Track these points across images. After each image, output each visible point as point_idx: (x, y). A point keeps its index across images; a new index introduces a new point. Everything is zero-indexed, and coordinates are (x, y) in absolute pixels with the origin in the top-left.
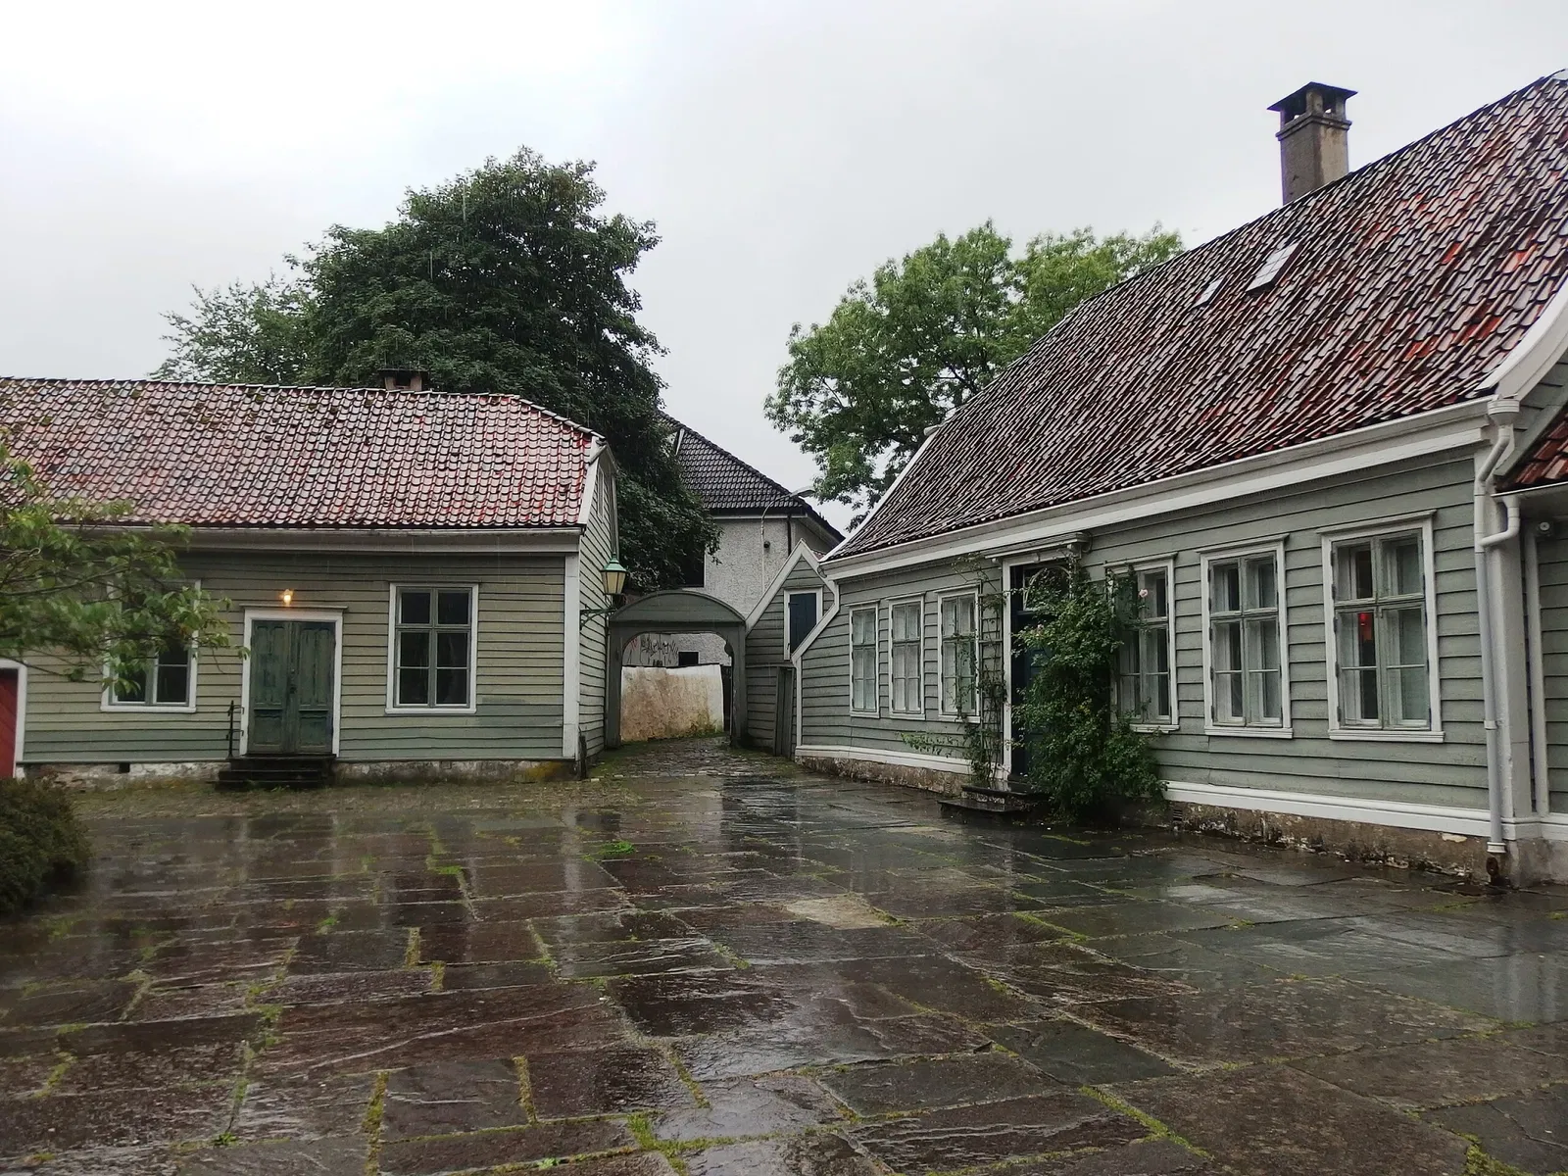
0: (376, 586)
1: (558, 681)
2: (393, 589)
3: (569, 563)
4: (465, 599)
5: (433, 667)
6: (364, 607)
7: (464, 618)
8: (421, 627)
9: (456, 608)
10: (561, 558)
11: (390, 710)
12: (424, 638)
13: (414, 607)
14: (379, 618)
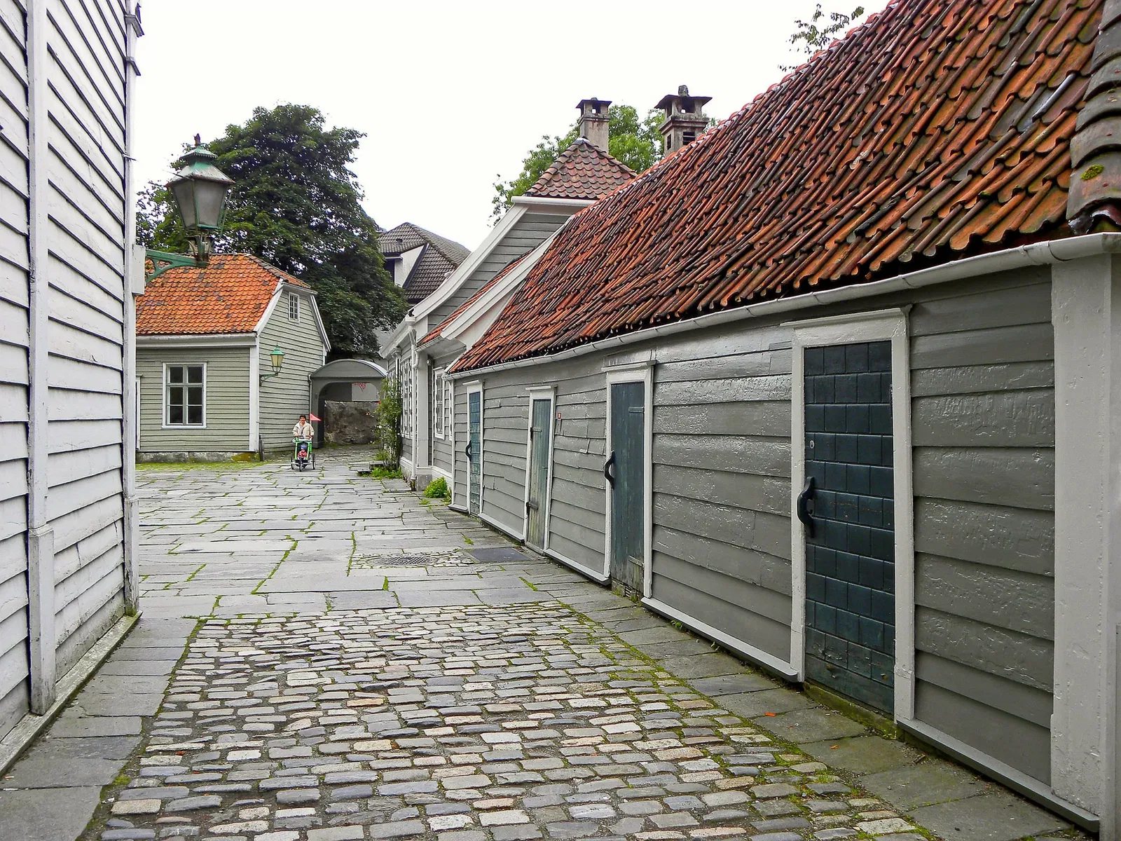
0: (157, 364)
1: (246, 411)
2: (164, 365)
3: (251, 350)
4: (200, 370)
5: (186, 405)
6: (150, 375)
7: (200, 380)
8: (178, 385)
9: (196, 374)
10: (248, 348)
11: (164, 426)
12: (181, 389)
13: (176, 375)
14: (158, 381)
